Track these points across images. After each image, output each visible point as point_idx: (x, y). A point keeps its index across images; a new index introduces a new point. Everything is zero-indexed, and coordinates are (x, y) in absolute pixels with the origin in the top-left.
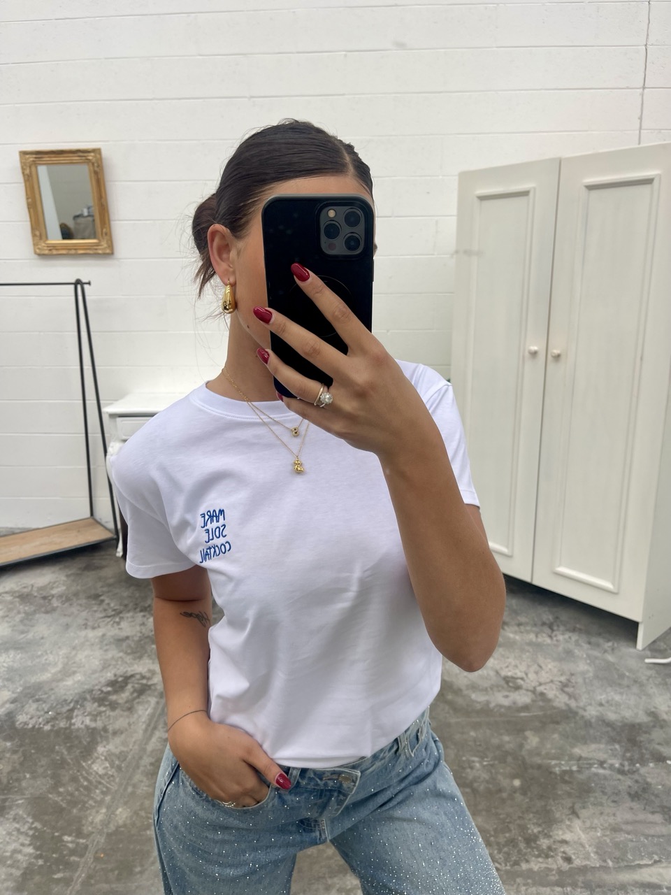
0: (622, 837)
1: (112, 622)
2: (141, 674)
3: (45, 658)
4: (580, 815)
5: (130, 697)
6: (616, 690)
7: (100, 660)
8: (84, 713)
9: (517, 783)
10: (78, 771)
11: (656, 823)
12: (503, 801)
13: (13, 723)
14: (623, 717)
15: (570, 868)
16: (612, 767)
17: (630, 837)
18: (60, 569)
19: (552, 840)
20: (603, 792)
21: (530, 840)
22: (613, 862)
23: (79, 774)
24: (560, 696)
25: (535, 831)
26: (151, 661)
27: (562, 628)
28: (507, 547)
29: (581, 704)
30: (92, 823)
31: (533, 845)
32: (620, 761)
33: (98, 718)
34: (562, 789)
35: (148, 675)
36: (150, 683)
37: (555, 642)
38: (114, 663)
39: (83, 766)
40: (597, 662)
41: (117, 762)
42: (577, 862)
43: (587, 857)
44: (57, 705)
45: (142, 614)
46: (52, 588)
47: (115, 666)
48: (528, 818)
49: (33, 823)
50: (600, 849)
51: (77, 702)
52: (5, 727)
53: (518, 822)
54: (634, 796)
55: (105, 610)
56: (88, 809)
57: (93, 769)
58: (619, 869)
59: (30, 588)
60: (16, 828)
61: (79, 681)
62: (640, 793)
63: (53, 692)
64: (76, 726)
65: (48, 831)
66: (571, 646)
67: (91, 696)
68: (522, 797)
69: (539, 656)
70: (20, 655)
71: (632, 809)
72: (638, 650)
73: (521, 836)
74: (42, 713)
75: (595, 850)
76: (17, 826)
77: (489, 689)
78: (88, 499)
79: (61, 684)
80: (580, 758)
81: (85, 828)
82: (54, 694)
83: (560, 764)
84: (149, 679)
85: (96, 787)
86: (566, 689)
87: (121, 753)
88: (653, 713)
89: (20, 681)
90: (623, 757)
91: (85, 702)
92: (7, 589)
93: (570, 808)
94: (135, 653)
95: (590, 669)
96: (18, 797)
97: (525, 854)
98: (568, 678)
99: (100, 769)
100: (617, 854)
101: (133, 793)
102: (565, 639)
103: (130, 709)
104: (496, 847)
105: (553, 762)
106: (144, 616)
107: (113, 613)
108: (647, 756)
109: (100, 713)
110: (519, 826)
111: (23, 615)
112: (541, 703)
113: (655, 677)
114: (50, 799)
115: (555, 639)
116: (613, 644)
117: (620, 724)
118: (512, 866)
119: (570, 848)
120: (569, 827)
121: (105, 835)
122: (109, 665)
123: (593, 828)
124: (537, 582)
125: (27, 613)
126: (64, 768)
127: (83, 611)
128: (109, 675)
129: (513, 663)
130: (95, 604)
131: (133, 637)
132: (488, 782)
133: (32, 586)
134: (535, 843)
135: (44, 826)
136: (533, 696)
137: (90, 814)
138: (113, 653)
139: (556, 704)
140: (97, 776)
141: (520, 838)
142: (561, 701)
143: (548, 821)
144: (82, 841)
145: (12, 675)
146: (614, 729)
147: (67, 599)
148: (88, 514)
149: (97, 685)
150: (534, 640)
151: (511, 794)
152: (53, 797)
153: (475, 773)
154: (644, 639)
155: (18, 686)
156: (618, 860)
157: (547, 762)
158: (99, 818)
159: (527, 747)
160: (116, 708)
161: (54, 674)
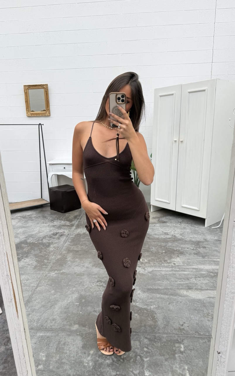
1: (51, 222)
2: (61, 232)
3: (32, 230)
4: (180, 257)
5: (58, 237)
6: (196, 235)
7: (49, 230)
8: (46, 240)
9: (164, 251)
11: (200, 259)
12: (160, 254)
13: (27, 242)
14: (197, 240)
15: (175, 265)
16: (190, 249)
17: (192, 261)
18: (33, 211)
19: (171, 261)
20: (187, 253)
25: (167, 259)
26: (64, 230)
27: (184, 223)
28: (168, 201)
29: (185, 238)
30: (51, 258)
34: (176, 252)
39: (47, 249)
40: (192, 230)
41: (56, 248)
42: (177, 264)
43: (180, 263)
44: (38, 238)
46: (32, 215)
47: (53, 231)
48: (165, 257)
49: (36, 259)
50: (183, 263)
51: (44, 238)
52: (25, 242)
54: (194, 254)
56: (50, 256)
57: (50, 249)
58: (188, 266)
60: (31, 259)
61: (44, 234)
62: (197, 253)
63: (36, 236)
64: (44, 242)
65: (40, 260)
66: (185, 226)
67: (47, 236)
68: (165, 254)
69: (176, 228)
70: (25, 229)
71: (194, 256)
72: (204, 227)
73: (163, 260)
74: (34, 240)
77: (159, 235)
78: (41, 193)
79: (39, 234)
80: (182, 247)
81: (49, 259)
83: (176, 248)
84: (63, 233)
85: (52, 252)
86: (182, 235)
87: (57, 246)
88: (205, 239)
90: (194, 247)
92: (18, 216)
93: (177, 256)
94: (59, 228)
95: (190, 231)
96: (31, 254)
97: (163, 263)
98: (183, 233)
99: (52, 249)
100: (188, 263)
101: (61, 253)
103: (59, 239)
105: (174, 248)
106: (60, 221)
107: (51, 220)
108: (201, 247)
109: (50, 240)
110: (163, 258)
111: (24, 221)
112: (174, 237)
113: (209, 232)
115: (181, 225)
117: (195, 241)
119: (175, 262)
122: (51, 231)
123: (182, 259)
125: (26, 221)
126: (42, 249)
127: (42, 220)
128: (52, 233)
129: (168, 230)
130: (45, 219)
131: (57, 225)
132: (156, 251)
133: (26, 215)
134: (166, 261)
136: (172, 236)
138: (52, 228)
139: (178, 238)
142: (180, 237)
143: (171, 258)
145: (24, 233)
146: (193, 242)
147: (37, 217)
148: (40, 198)
149: (49, 234)
150: (175, 225)
151: (162, 253)
152: (40, 254)
153: (153, 250)
154: (207, 224)
155: (26, 235)
156: (188, 264)
157: (173, 248)
158: (53, 257)
159: (168, 245)
160: (55, 239)
161: (36, 233)
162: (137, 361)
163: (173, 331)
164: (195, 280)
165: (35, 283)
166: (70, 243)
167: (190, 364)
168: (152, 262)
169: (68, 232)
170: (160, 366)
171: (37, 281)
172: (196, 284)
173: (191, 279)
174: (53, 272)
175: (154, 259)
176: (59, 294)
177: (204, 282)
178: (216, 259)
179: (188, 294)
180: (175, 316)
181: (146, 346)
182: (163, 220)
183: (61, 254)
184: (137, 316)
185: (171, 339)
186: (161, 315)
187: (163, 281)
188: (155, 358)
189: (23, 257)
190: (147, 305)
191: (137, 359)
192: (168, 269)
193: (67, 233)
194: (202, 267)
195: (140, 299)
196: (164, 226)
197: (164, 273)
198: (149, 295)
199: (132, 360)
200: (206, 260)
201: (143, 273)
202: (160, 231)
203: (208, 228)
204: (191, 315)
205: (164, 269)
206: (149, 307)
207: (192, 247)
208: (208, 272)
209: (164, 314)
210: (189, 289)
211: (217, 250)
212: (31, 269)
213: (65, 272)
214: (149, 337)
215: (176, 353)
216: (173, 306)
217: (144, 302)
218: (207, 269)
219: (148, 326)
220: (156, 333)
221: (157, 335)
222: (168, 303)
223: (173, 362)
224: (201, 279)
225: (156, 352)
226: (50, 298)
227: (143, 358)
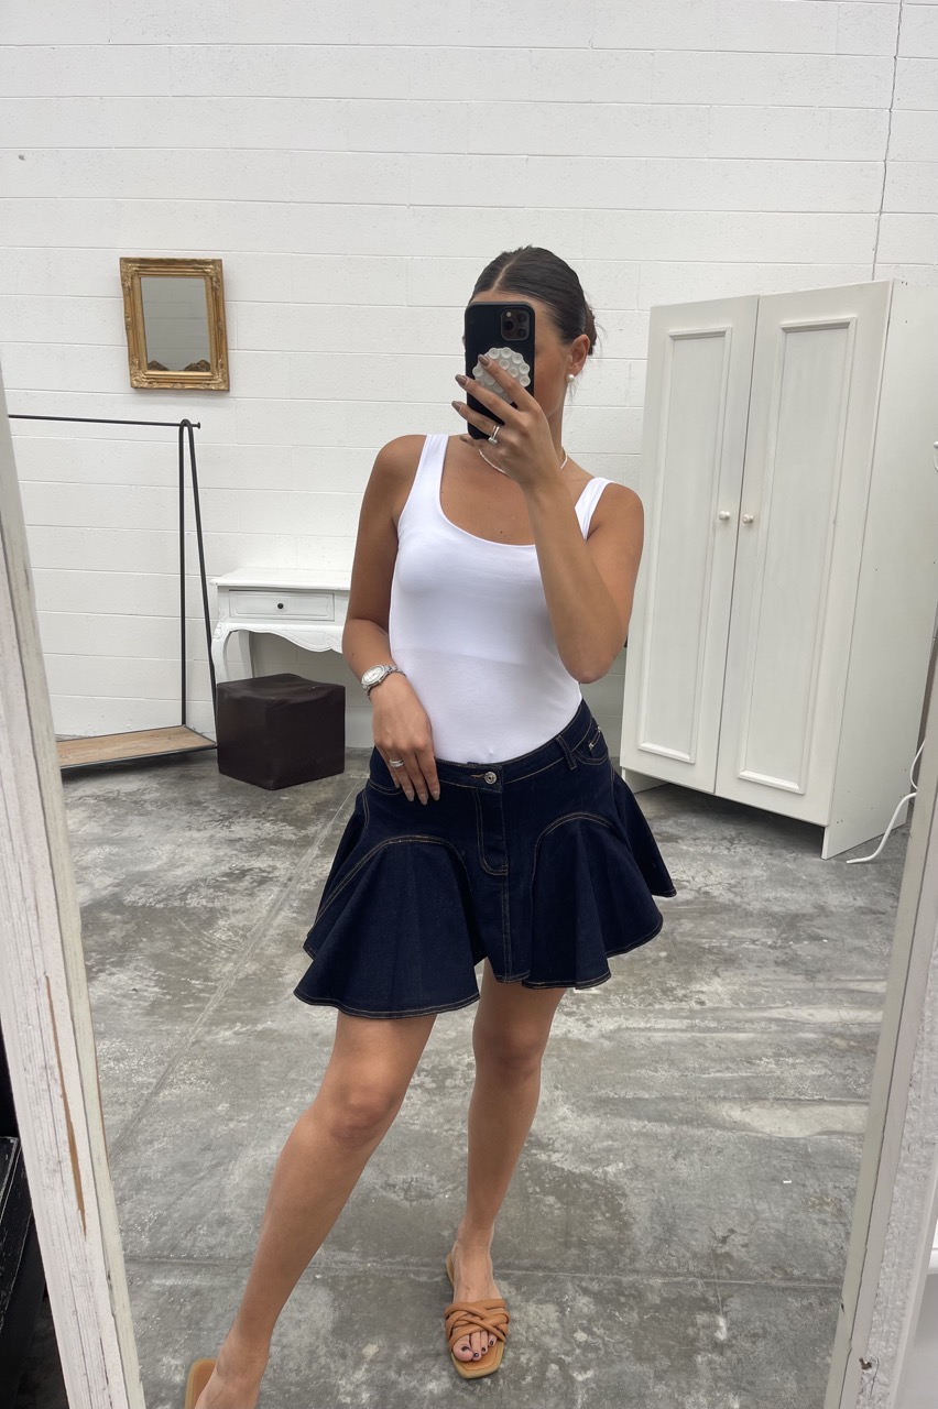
1: (220, 826)
2: (260, 869)
3: (145, 854)
4: (722, 975)
5: (250, 886)
6: (788, 890)
7: (212, 856)
8: (199, 896)
9: (663, 954)
10: (200, 937)
11: (798, 981)
12: (647, 966)
13: (120, 903)
14: (789, 910)
15: (702, 1008)
16: (764, 944)
17: (767, 989)
18: (150, 777)
19: (689, 991)
20: (749, 961)
21: (668, 991)
23: (200, 939)
24: (726, 894)
25: (674, 985)
27: (743, 842)
28: (689, 755)
29: (746, 900)
30: (220, 972)
31: (670, 994)
32: (774, 940)
33: (216, 900)
34: (708, 958)
35: (269, 869)
36: (270, 876)
37: (733, 853)
38: (227, 859)
39: (204, 934)
40: (775, 869)
41: (241, 932)
42: (709, 1004)
43: (722, 1001)
44: (167, 889)
45: (256, 820)
47: (229, 862)
48: (668, 976)
49: (156, 972)
50: (735, 997)
51: (190, 888)
52: (114, 903)
53: (659, 979)
54: (777, 963)
55: (210, 815)
56: (213, 963)
57: (215, 936)
58: (751, 1010)
60: (138, 975)
61: (190, 871)
62: (788, 961)
63: (161, 879)
64: (192, 905)
65: (173, 977)
66: (748, 857)
67: (204, 884)
68: (666, 963)
71: (775, 971)
72: (821, 860)
73: (659, 988)
74: (152, 895)
75: (730, 997)
76: (139, 973)
79: (170, 874)
80: (734, 937)
81: (212, 976)
82: (163, 881)
83: (711, 941)
84: (269, 872)
85: (221, 949)
86: (736, 889)
87: (244, 925)
88: (822, 906)
89: (121, 870)
90: (779, 936)
91: (199, 888)
92: (89, 793)
93: (712, 971)
94: (251, 851)
95: (766, 874)
96: (137, 954)
97: (660, 999)
98: (739, 880)
99: (223, 936)
100: (752, 1000)
102: (744, 851)
103: (252, 895)
105: (704, 940)
106: (259, 822)
107: (221, 818)
108: (804, 935)
109: (218, 896)
110: (659, 982)
111: (113, 816)
112: (703, 899)
113: (834, 880)
114: (173, 955)
115: (733, 850)
116: (797, 854)
117: (783, 914)
118: (646, 1006)
119: (706, 996)
122: (223, 861)
123: (733, 983)
126: (183, 935)
127: (185, 815)
128: (224, 868)
129: (681, 869)
131: (247, 838)
133: (119, 791)
134: (671, 991)
135: (170, 972)
136: (697, 895)
137: (217, 967)
138: (226, 850)
139: (720, 900)
140: (221, 941)
141: (658, 990)
142: (721, 894)
143: (689, 978)
144: (210, 983)
145: (109, 865)
146: (774, 917)
147: (162, 804)
148: (179, 722)
149: (210, 876)
150: (711, 851)
151: (656, 962)
152: (175, 954)
154: (829, 847)
155: (120, 874)
156: (751, 1004)
157: (698, 940)
158: (226, 969)
159: (681, 930)
160: (234, 894)
161: (160, 866)
162: (546, 1385)
163: (690, 1262)
164: (777, 1064)
165: (152, 1071)
166: (295, 915)
167: (748, 1391)
168: (617, 994)
169: (287, 869)
170: (634, 1401)
171: (160, 1062)
172: (781, 1080)
173: (761, 1060)
174: (226, 1030)
175: (624, 984)
176: (247, 1118)
177: (811, 1073)
178: (856, 983)
179: (747, 1120)
180: (699, 1206)
181: (585, 1322)
183: (257, 958)
184: (551, 1206)
185: (680, 1295)
186: (645, 1199)
187: (656, 1072)
188: (617, 1368)
189: (104, 964)
190: (592, 1161)
191: (549, 1374)
192: (675, 1024)
193: (283, 872)
194: (802, 1013)
195: (568, 1139)
197: (661, 1040)
198: (602, 1123)
199: (529, 1379)
200: (821, 985)
201: (581, 1037)
203: (835, 861)
204: (756, 1201)
205: (661, 1024)
206: (601, 1171)
207: (769, 935)
208: (826, 1033)
209: (656, 1198)
210: (751, 1099)
211: (862, 948)
212: (137, 1014)
213: (275, 1031)
214: (595, 1286)
215: (697, 1352)
216: (692, 1164)
217: (582, 1151)
218: (824, 1024)
219: (594, 1244)
220: (622, 1271)
221: (627, 1279)
222: (671, 1153)
223: (684, 1385)
224: (798, 1061)
225: (622, 1346)
226: (212, 1132)
227: (571, 1372)
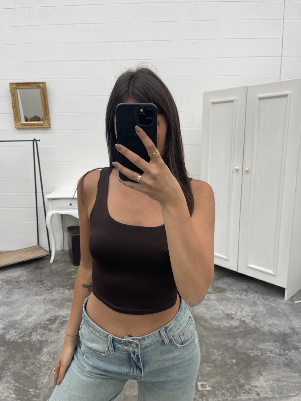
0: (281, 384)
1: (48, 293)
2: (62, 315)
3: (18, 309)
4: (263, 375)
5: (58, 326)
6: (276, 319)
7: (44, 310)
8: (37, 334)
9: (234, 361)
10: (35, 360)
11: (297, 377)
12: (228, 369)
13: (4, 339)
14: (279, 331)
15: (259, 398)
16: (276, 353)
17: (285, 383)
18: (24, 269)
19: (250, 386)
20: (272, 364)
21: (241, 386)
22: (278, 395)
23: (35, 361)
24: (252, 322)
25: (243, 382)
26: (67, 310)
27: (251, 292)
28: (226, 256)
29: (261, 325)
30: (42, 383)
31: (242, 388)
32: (279, 350)
33: (43, 336)
34: (254, 363)
35: (66, 316)
36: (67, 319)
37: (248, 298)
38: (50, 311)
39: (37, 358)
40: (267, 306)
41: (53, 356)
42: (262, 395)
43: (267, 393)
44: (24, 330)
45: (62, 288)
46: (21, 278)
48: (239, 376)
49: (14, 384)
50: (272, 390)
51: (33, 329)
52: (2, 340)
53: (235, 378)
54: (286, 365)
55: (45, 287)
56: (40, 377)
57: (41, 359)
58: (281, 397)
59: (10, 278)
60: (7, 386)
61: (34, 319)
62: (288, 363)
63: (22, 324)
64: (33, 340)
65: (22, 387)
66: (255, 300)
67: (40, 326)
68: (237, 367)
69: (242, 304)
70: (7, 308)
71: (285, 371)
72: (285, 301)
73: (237, 385)
74: (18, 334)
75: (270, 390)
76: (8, 385)
77: (220, 319)
78: (37, 237)
79: (26, 321)
80: (262, 349)
81: (39, 385)
82: (23, 325)
83: (253, 352)
84: (66, 318)
85: (44, 367)
86: (254, 319)
87: (54, 351)
88: (292, 328)
89: (6, 320)
90: (281, 347)
91: (37, 329)
93: (258, 372)
94: (60, 306)
95: (265, 310)
96: (7, 372)
97: (239, 393)
98: (255, 314)
99: (45, 359)
100: (280, 391)
102: (253, 297)
103: (58, 332)
104: (226, 390)
105: (250, 351)
106: (63, 289)
107: (49, 288)
108: (291, 347)
109: (44, 334)
110: (236, 380)
111: (7, 290)
112: (243, 325)
113: (293, 312)
114: (23, 372)
115: (248, 296)
116: (274, 298)
117: (278, 334)
118: (233, 398)
119: (259, 389)
120: (258, 380)
121: (48, 388)
122: (48, 312)
123: (269, 380)
124: (239, 271)
125: (10, 289)
126: (28, 359)
127: (36, 287)
128: (48, 316)
129: (230, 307)
130: (41, 284)
131: (58, 299)
132: (221, 361)
133: (11, 277)
134: (243, 387)
135: (20, 385)
136: (240, 322)
137: (41, 379)
138: (49, 306)
139: (250, 325)
140: (44, 362)
141: (236, 385)
142: (252, 324)
143: (249, 378)
144: (38, 391)
145: (3, 317)
146: (276, 336)
147: (27, 282)
148: (36, 244)
149: (42, 321)
150: (239, 297)
151: (232, 366)
152: (24, 372)
153: (215, 357)
154: (287, 296)
157: (247, 352)
158: (45, 381)
159: (238, 345)
160: (51, 331)
161: (22, 317)
168: (219, 390)
175: (221, 383)
182: (218, 285)
196: (224, 300)
202: (218, 310)
203: (290, 302)
